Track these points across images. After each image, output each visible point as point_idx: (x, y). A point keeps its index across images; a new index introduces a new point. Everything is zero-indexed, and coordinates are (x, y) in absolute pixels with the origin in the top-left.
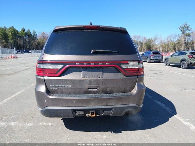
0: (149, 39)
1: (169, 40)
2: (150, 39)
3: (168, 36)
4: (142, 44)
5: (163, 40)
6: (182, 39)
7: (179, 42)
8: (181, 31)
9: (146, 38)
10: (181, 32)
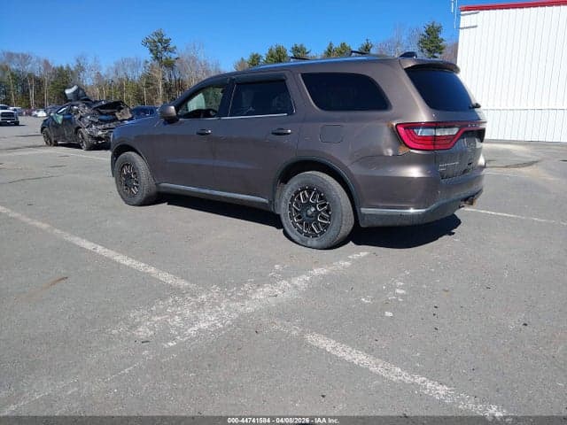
0: (62, 68)
1: (121, 74)
2: (65, 68)
3: (117, 64)
4: (39, 82)
5: (103, 72)
6: (156, 75)
7: (149, 81)
8: (151, 51)
9: (50, 62)
10: (152, 55)
